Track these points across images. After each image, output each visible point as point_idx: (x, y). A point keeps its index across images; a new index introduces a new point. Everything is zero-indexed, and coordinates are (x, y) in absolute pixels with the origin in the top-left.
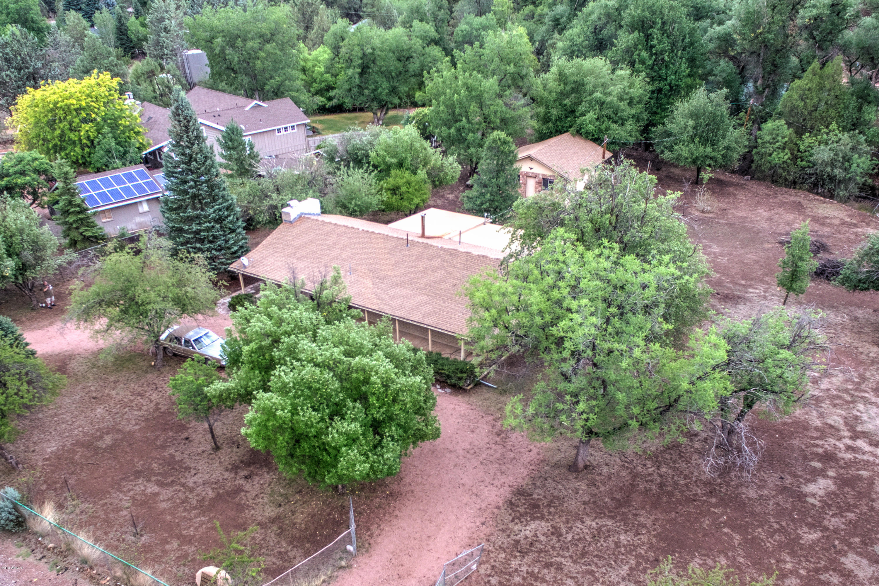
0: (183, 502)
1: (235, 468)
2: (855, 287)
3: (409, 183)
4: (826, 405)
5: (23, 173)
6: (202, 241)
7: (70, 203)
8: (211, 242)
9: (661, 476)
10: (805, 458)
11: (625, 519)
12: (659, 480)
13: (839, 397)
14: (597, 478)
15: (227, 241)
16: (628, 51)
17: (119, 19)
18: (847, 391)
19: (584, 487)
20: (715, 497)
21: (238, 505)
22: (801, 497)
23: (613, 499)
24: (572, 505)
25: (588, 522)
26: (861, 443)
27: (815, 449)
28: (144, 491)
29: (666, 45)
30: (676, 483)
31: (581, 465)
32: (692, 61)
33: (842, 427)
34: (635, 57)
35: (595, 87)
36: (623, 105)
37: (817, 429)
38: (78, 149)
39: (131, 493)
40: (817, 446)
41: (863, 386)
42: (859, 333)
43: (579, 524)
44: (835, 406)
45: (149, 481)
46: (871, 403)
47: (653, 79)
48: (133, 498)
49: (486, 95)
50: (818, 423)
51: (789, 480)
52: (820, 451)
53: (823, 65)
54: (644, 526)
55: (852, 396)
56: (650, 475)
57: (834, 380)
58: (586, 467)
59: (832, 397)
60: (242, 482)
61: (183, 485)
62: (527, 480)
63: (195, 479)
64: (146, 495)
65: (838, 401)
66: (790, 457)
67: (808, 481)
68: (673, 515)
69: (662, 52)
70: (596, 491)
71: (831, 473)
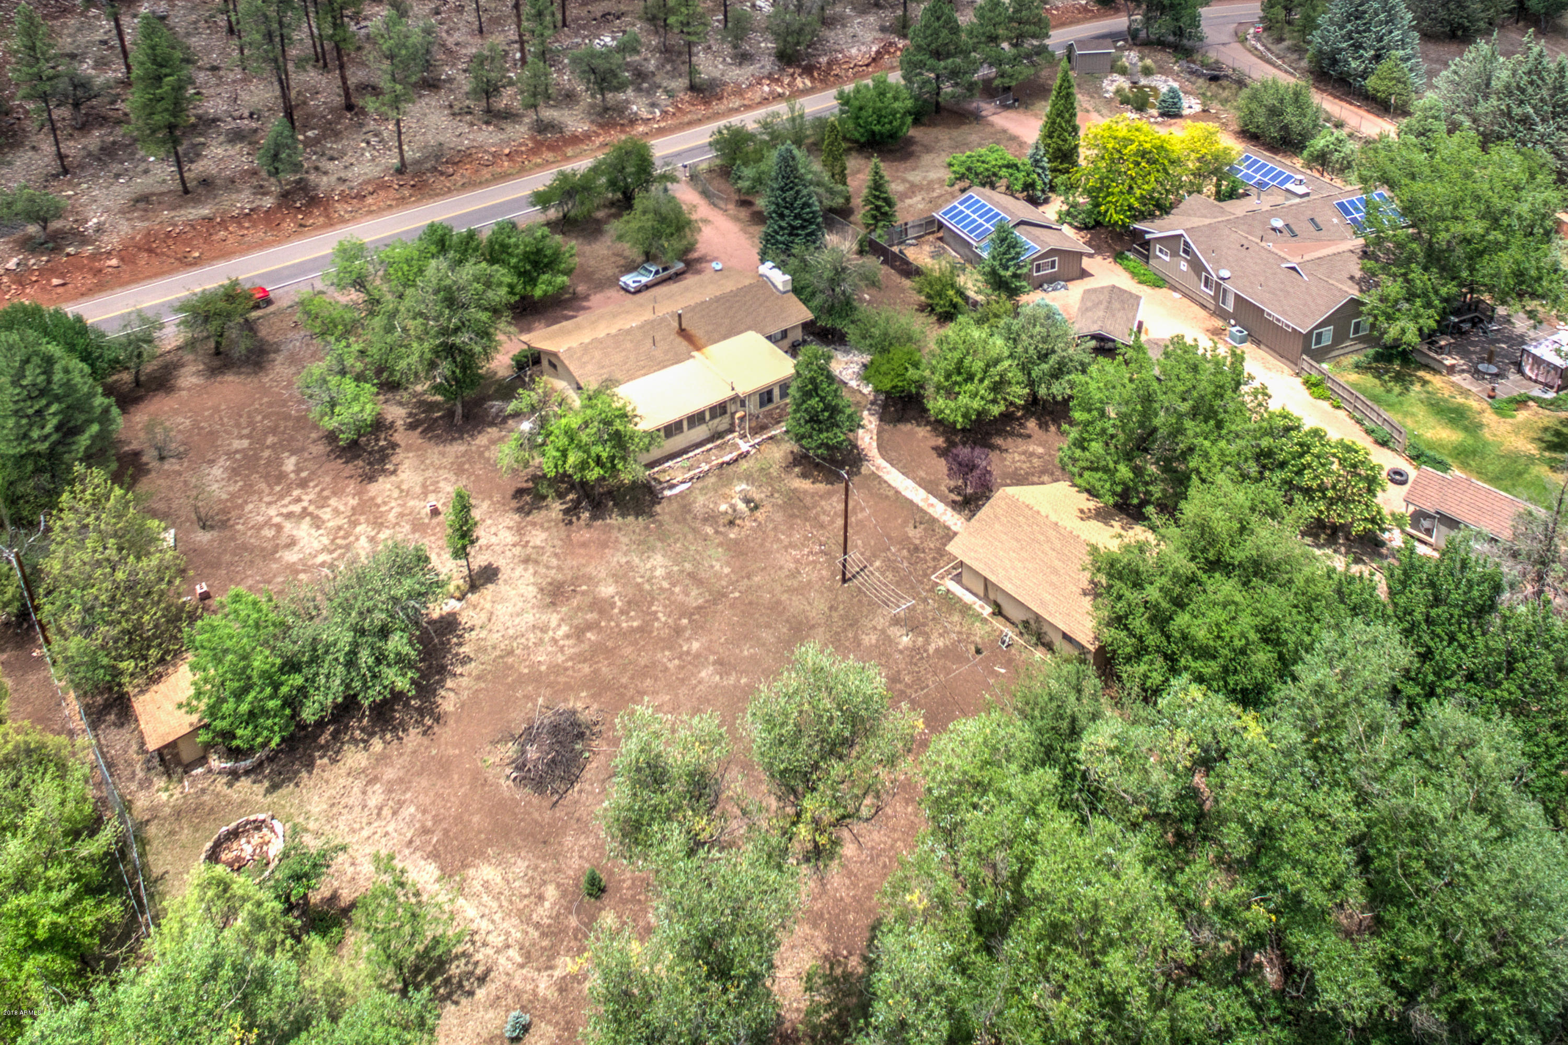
10: (313, 472)
13: (344, 537)
27: (315, 482)
33: (317, 511)
40: (316, 486)
44: (339, 527)
46: (322, 550)
52: (312, 484)
59: (348, 533)
65: (342, 532)
66: (318, 468)
71: (292, 476)
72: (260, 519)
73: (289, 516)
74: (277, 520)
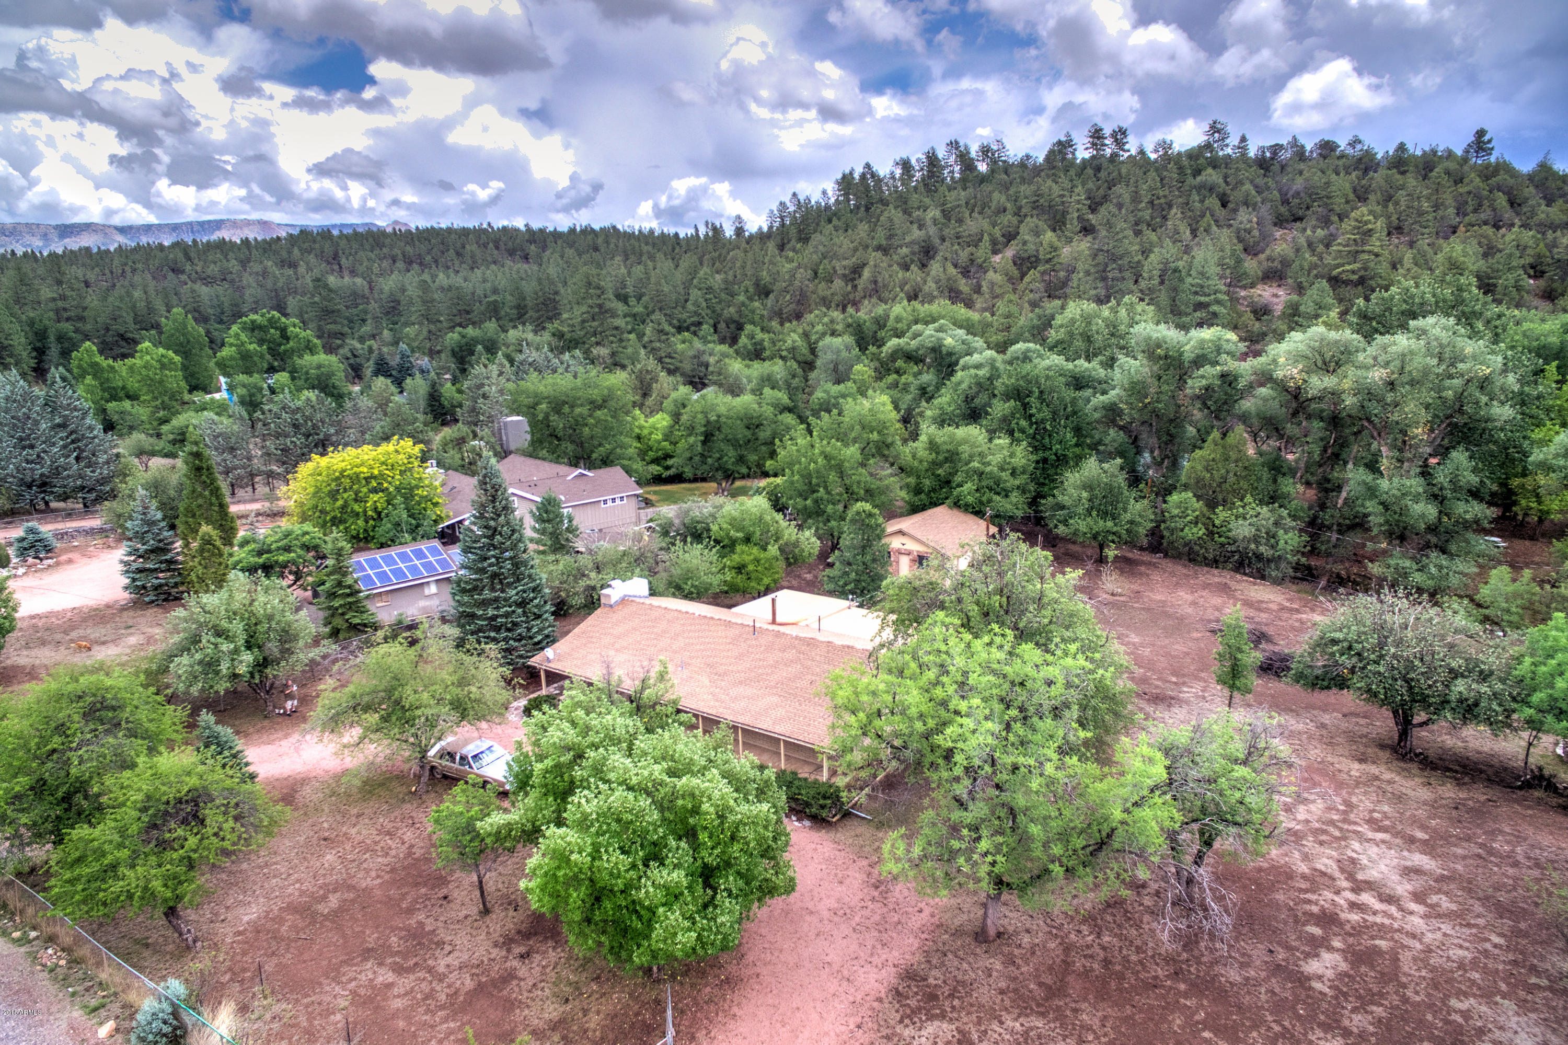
0: (426, 998)
1: (507, 942)
2: (1314, 686)
3: (757, 560)
4: (1309, 843)
5: (287, 549)
6: (498, 629)
7: (339, 583)
8: (509, 630)
9: (1104, 948)
10: (1296, 921)
11: (1060, 1017)
12: (1102, 954)
13: (1324, 832)
14: (1017, 952)
15: (529, 629)
16: (1005, 420)
17: (433, 386)
18: (1332, 823)
19: (998, 966)
20: (1185, 981)
21: (507, 1000)
22: (1302, 980)
23: (1040, 984)
24: (985, 994)
25: (1009, 1023)
26: (1366, 898)
27: (1307, 907)
28: (371, 980)
29: (1047, 414)
30: (1126, 959)
31: (992, 932)
32: (1077, 430)
33: (1337, 874)
34: (1013, 425)
35: (972, 455)
36: (1005, 475)
37: (1304, 877)
38: (361, 522)
39: (354, 984)
40: (1309, 902)
41: (1352, 817)
42: (1330, 744)
43: (995, 1026)
44: (1321, 843)
45: (381, 964)
46: (1368, 840)
47: (1036, 449)
48: (354, 993)
49: (846, 464)
50: (1303, 868)
51: (1281, 954)
52: (1315, 909)
53: (1224, 435)
54: (1089, 1029)
55: (1341, 829)
56: (1088, 947)
57: (1312, 807)
58: (999, 935)
59: (1316, 832)
60: (516, 963)
61: (430, 970)
62: (919, 957)
63: (449, 960)
64: (373, 988)
65: (1324, 838)
66: (1275, 918)
67: (1307, 955)
68: (1128, 1010)
69: (1043, 421)
70: (1017, 972)
71: (1337, 943)
72: (1446, 928)
73: (1390, 899)
74: (1413, 906)
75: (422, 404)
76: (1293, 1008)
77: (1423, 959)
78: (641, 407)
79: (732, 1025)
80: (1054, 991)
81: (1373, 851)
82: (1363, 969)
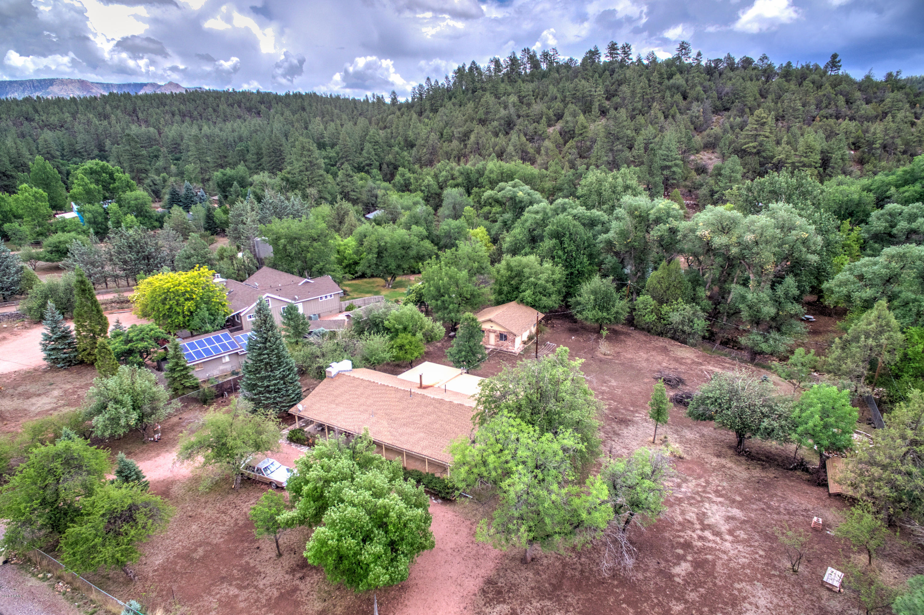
0: (256, 601)
1: (293, 571)
2: (697, 418)
3: (411, 342)
4: (685, 505)
5: (142, 339)
6: (269, 392)
7: (177, 364)
8: (276, 392)
9: (581, 564)
10: (673, 546)
11: (558, 600)
12: (580, 567)
13: (694, 498)
14: (540, 568)
15: (287, 391)
16: (551, 250)
17: (209, 210)
18: (698, 493)
19: (531, 575)
20: (617, 579)
21: (295, 601)
22: (671, 577)
23: (550, 584)
24: (524, 590)
25: (535, 604)
26: (708, 534)
27: (678, 539)
28: (227, 594)
29: (573, 247)
30: (591, 570)
31: (529, 559)
32: (591, 256)
33: (695, 521)
34: (554, 253)
35: (531, 274)
36: (549, 285)
37: (680, 523)
38: (181, 318)
39: (219, 596)
40: (680, 537)
41: (708, 489)
42: (705, 447)
43: (528, 606)
44: (691, 504)
45: (231, 585)
46: (713, 502)
47: (567, 267)
48: (219, 600)
49: (460, 281)
50: (680, 519)
51: (663, 564)
52: (682, 540)
53: (669, 262)
54: (571, 605)
55: (701, 496)
56: (574, 564)
57: (690, 484)
58: (533, 559)
59: (689, 498)
60: (298, 582)
61: (256, 587)
62: (494, 572)
63: (264, 581)
64: (229, 597)
65: (692, 501)
66: (663, 546)
67: (675, 564)
68: (590, 595)
69: (571, 251)
70: (540, 578)
71: (689, 558)
72: (740, 548)
73: (718, 534)
74: (728, 537)
75: (202, 222)
76: (665, 590)
77: (726, 565)
78: (338, 231)
79: (405, 610)
80: (556, 587)
81: (715, 507)
82: (699, 570)
